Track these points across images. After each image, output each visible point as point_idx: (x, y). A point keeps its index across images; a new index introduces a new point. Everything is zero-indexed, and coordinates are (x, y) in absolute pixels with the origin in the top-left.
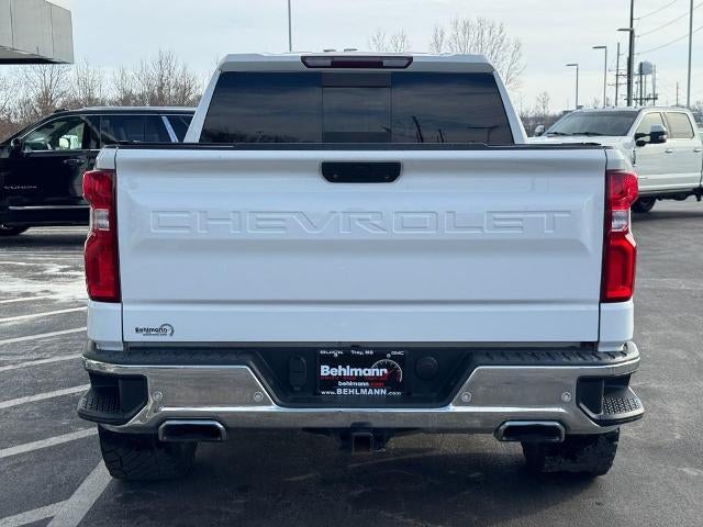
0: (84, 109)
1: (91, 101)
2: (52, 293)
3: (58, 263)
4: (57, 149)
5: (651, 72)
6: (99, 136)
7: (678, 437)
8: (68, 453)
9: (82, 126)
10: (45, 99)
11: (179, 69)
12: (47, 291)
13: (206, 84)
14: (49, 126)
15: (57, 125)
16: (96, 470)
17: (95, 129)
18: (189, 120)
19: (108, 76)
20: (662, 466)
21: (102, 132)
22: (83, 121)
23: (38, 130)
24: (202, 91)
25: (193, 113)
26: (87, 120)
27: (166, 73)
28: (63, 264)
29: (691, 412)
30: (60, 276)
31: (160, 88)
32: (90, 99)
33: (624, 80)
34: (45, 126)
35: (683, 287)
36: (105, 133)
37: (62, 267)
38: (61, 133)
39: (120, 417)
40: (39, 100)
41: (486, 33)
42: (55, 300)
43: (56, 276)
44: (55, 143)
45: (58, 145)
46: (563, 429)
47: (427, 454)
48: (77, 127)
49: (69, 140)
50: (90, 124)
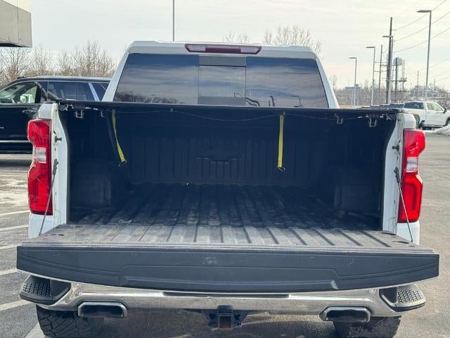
0: (38, 77)
1: (43, 72)
2: (11, 200)
3: (16, 179)
4: (18, 103)
5: (401, 64)
6: (46, 95)
7: (437, 311)
8: (16, 315)
9: (35, 88)
10: (13, 70)
11: (101, 53)
12: (7, 198)
13: (118, 63)
14: (14, 87)
15: (19, 87)
16: (34, 329)
17: (44, 90)
18: (106, 86)
19: (55, 57)
20: (428, 332)
21: (49, 92)
22: (36, 85)
23: (6, 90)
24: (115, 68)
25: (109, 82)
26: (39, 85)
27: (92, 56)
28: (20, 180)
29: (444, 293)
30: (17, 188)
31: (88, 66)
32: (43, 71)
33: (385, 69)
34: (11, 87)
35: (430, 205)
36: (51, 93)
37: (19, 181)
38: (22, 92)
39: (51, 299)
40: (10, 71)
41: (299, 36)
42: (12, 204)
43: (14, 188)
44: (17, 99)
45: (19, 101)
46: (369, 313)
47: (266, 321)
48: (32, 89)
49: (27, 97)
50: (41, 87)
